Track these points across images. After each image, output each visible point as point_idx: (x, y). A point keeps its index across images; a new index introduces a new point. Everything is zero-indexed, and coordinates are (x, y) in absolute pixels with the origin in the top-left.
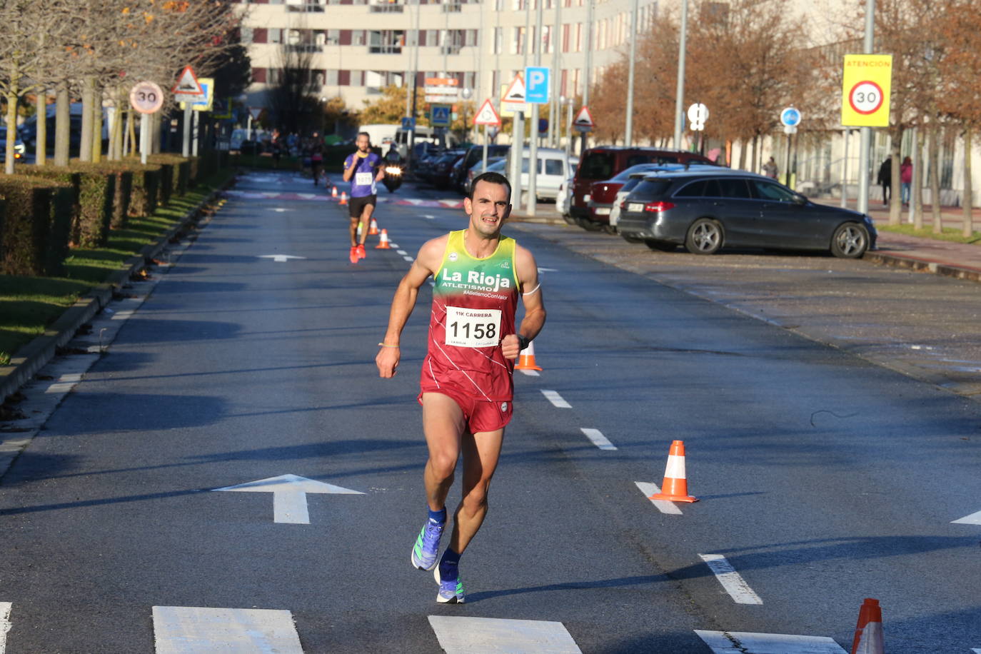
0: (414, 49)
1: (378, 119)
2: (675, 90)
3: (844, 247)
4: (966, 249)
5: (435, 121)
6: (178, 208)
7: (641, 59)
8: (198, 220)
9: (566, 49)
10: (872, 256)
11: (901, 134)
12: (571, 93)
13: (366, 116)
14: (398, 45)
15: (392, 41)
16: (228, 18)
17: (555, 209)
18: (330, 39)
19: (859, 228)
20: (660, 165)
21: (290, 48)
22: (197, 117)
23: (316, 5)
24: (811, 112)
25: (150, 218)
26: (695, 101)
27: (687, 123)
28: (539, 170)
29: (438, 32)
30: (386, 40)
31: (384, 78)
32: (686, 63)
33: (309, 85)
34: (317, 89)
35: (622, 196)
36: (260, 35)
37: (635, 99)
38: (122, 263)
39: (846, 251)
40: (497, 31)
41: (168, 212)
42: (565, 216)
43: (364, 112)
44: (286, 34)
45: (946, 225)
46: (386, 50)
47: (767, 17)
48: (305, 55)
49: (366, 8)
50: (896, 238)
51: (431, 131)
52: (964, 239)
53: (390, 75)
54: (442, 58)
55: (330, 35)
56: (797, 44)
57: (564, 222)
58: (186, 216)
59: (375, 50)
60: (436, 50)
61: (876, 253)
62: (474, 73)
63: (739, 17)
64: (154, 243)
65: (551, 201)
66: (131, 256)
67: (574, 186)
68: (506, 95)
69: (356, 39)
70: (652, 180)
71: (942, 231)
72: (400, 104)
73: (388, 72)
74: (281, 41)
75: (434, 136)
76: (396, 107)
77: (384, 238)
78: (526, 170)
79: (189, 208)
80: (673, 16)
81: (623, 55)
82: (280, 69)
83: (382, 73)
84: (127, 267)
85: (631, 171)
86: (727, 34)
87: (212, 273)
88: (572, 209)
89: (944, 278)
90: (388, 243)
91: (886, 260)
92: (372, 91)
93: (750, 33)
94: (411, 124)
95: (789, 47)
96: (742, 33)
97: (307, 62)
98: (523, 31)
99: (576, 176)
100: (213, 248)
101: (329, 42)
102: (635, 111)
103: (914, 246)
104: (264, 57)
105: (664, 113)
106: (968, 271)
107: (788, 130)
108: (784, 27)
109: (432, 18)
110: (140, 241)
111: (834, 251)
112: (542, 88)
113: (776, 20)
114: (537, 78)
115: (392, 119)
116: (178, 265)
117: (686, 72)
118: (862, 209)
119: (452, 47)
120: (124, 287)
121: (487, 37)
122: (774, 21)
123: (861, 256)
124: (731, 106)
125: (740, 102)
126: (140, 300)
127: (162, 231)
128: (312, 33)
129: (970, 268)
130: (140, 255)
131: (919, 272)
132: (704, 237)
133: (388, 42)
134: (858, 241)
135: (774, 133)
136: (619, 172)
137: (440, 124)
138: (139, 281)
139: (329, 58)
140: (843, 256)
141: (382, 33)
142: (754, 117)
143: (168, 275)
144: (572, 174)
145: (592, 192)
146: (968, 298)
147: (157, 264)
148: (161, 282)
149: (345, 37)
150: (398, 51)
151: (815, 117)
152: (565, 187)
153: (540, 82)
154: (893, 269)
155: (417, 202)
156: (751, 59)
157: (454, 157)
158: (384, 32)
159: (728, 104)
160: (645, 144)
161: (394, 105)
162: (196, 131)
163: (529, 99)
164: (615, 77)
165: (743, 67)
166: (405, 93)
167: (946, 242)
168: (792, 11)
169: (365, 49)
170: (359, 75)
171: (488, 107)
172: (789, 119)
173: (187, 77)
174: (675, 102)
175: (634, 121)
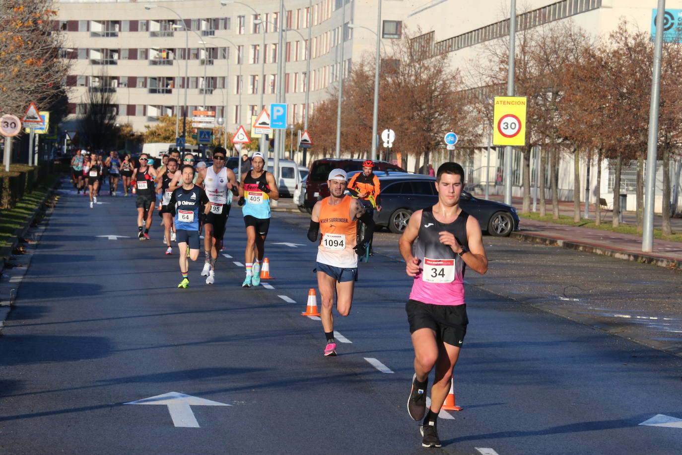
0: (182, 91)
1: (155, 139)
2: (372, 120)
3: (497, 229)
4: (579, 230)
5: (201, 140)
6: (30, 202)
7: (345, 99)
8: (45, 211)
9: (287, 90)
10: (516, 235)
11: (529, 151)
13: (148, 137)
14: (169, 87)
15: (165, 85)
17: (292, 202)
18: (121, 84)
19: (507, 215)
21: (95, 90)
22: (37, 139)
23: (111, 59)
24: (463, 135)
25: (12, 210)
26: (385, 128)
27: (381, 142)
29: (197, 79)
30: (161, 84)
31: (159, 111)
33: (108, 115)
34: (113, 118)
36: (72, 81)
37: (342, 126)
38: (5, 242)
39: (499, 232)
40: (239, 78)
41: (24, 205)
42: (299, 207)
43: (145, 134)
44: (91, 80)
45: (562, 214)
46: (161, 91)
47: (432, 70)
49: (146, 62)
50: (529, 222)
52: (575, 223)
53: (164, 108)
54: (202, 96)
55: (121, 81)
56: (453, 89)
57: (298, 211)
58: (37, 208)
59: (153, 91)
60: (197, 91)
61: (519, 233)
62: (223, 107)
63: (413, 69)
64: (22, 228)
65: (289, 196)
66: (9, 237)
67: (306, 186)
68: (256, 123)
69: (139, 83)
71: (559, 218)
72: (171, 128)
73: (162, 106)
74: (87, 85)
76: (169, 130)
79: (37, 202)
80: (366, 69)
81: (332, 95)
83: (158, 107)
84: (9, 245)
86: (405, 81)
87: (67, 249)
89: (569, 250)
91: (526, 237)
92: (151, 119)
93: (421, 81)
94: (182, 142)
95: (448, 90)
96: (416, 81)
98: (257, 78)
99: (308, 179)
100: (62, 231)
101: (120, 85)
102: (342, 134)
103: (543, 228)
105: (362, 135)
106: (585, 246)
107: (450, 147)
108: (445, 76)
109: (193, 68)
110: (12, 226)
111: (490, 231)
112: (281, 118)
113: (439, 72)
114: (278, 111)
115: (166, 139)
116: (42, 243)
117: (379, 107)
118: (508, 202)
119: (208, 89)
120: (10, 259)
121: (232, 82)
122: (437, 73)
123: (508, 235)
124: (409, 131)
125: (415, 128)
126: (24, 268)
127: (24, 218)
128: (108, 78)
129: (586, 244)
130: (15, 236)
131: (551, 246)
132: (402, 221)
133: (163, 85)
134: (506, 225)
135: (439, 149)
137: (204, 143)
138: (19, 254)
139: (122, 96)
140: (496, 235)
141: (158, 79)
142: (425, 138)
143: (37, 250)
146: (590, 265)
147: (27, 242)
148: (34, 255)
149: (132, 82)
150: (169, 92)
151: (466, 138)
152: (300, 187)
153: (281, 113)
154: (533, 244)
156: (423, 99)
158: (160, 78)
159: (407, 129)
161: (167, 129)
162: (36, 148)
163: (273, 125)
164: (326, 110)
165: (416, 104)
166: (175, 121)
167: (562, 225)
168: (449, 66)
169: (146, 90)
170: (142, 108)
171: (241, 130)
172: (450, 140)
173: (32, 110)
174: (371, 128)
175: (341, 141)
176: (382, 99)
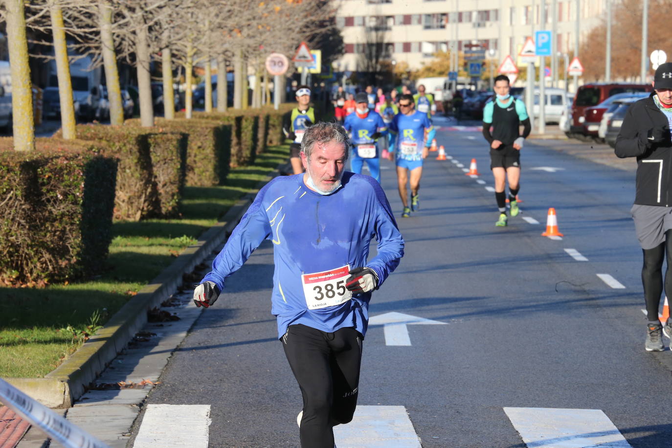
0: (455, 25)
1: (431, 74)
2: (640, 42)
5: (472, 73)
7: (614, 22)
9: (560, 19)
12: (565, 49)
13: (423, 73)
14: (444, 23)
15: (440, 20)
16: (328, 10)
17: (559, 129)
18: (397, 22)
20: (634, 93)
21: (370, 29)
22: (310, 78)
26: (655, 49)
27: (650, 64)
28: (546, 103)
29: (470, 13)
30: (435, 20)
31: (435, 46)
32: (649, 23)
33: (383, 53)
34: (389, 56)
35: (607, 117)
36: (349, 21)
37: (612, 49)
40: (512, 10)
42: (567, 133)
43: (421, 70)
44: (367, 20)
46: (434, 26)
48: (380, 33)
51: (468, 80)
53: (439, 44)
54: (474, 31)
55: (397, 19)
57: (565, 137)
59: (427, 27)
60: (469, 25)
62: (496, 40)
65: (556, 124)
67: (572, 111)
68: (522, 51)
69: (414, 20)
70: (628, 104)
72: (446, 63)
73: (437, 42)
74: (364, 24)
75: (470, 84)
76: (443, 65)
77: (442, 152)
78: (537, 103)
81: (602, 20)
82: (364, 45)
83: (433, 43)
85: (613, 98)
88: (572, 128)
90: (445, 156)
92: (426, 55)
94: (454, 77)
97: (382, 38)
98: (530, 9)
99: (574, 105)
101: (396, 24)
102: (612, 60)
104: (352, 35)
112: (546, 45)
114: (543, 38)
115: (441, 74)
117: (649, 30)
119: (482, 23)
121: (505, 15)
128: (384, 18)
133: (437, 21)
136: (604, 100)
137: (475, 75)
139: (396, 35)
141: (432, 16)
144: (570, 104)
145: (585, 115)
149: (407, 20)
150: (443, 27)
152: (566, 112)
153: (546, 40)
155: (461, 128)
157: (485, 98)
158: (434, 14)
160: (620, 81)
163: (538, 53)
164: (597, 36)
169: (421, 27)
170: (417, 45)
171: (509, 61)
173: (303, 50)
174: (640, 50)
175: (611, 67)
176: (652, 20)
